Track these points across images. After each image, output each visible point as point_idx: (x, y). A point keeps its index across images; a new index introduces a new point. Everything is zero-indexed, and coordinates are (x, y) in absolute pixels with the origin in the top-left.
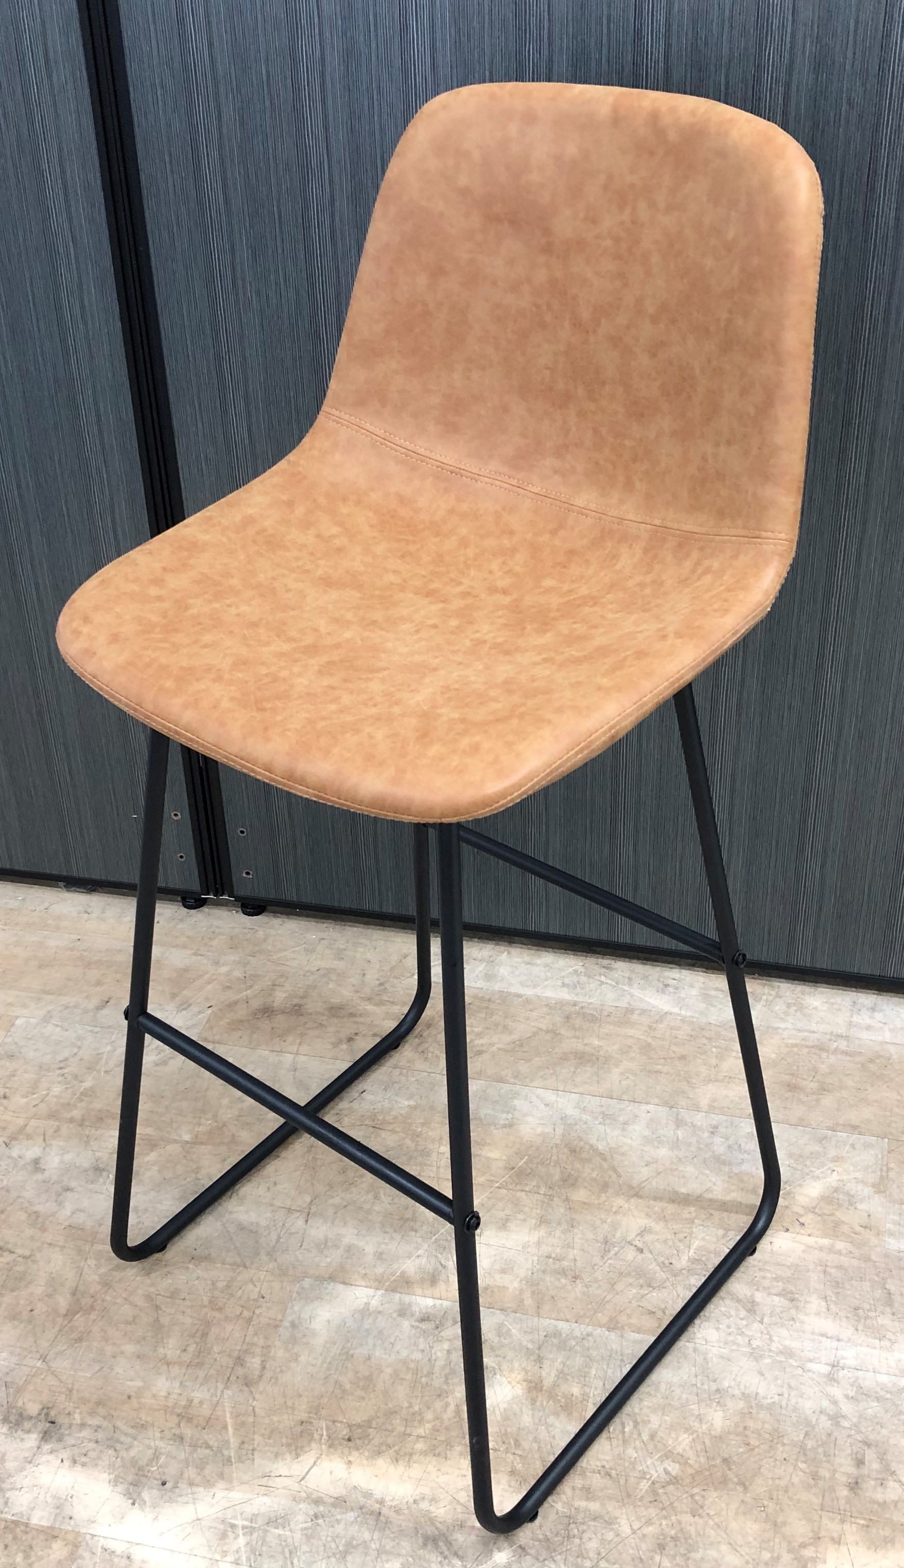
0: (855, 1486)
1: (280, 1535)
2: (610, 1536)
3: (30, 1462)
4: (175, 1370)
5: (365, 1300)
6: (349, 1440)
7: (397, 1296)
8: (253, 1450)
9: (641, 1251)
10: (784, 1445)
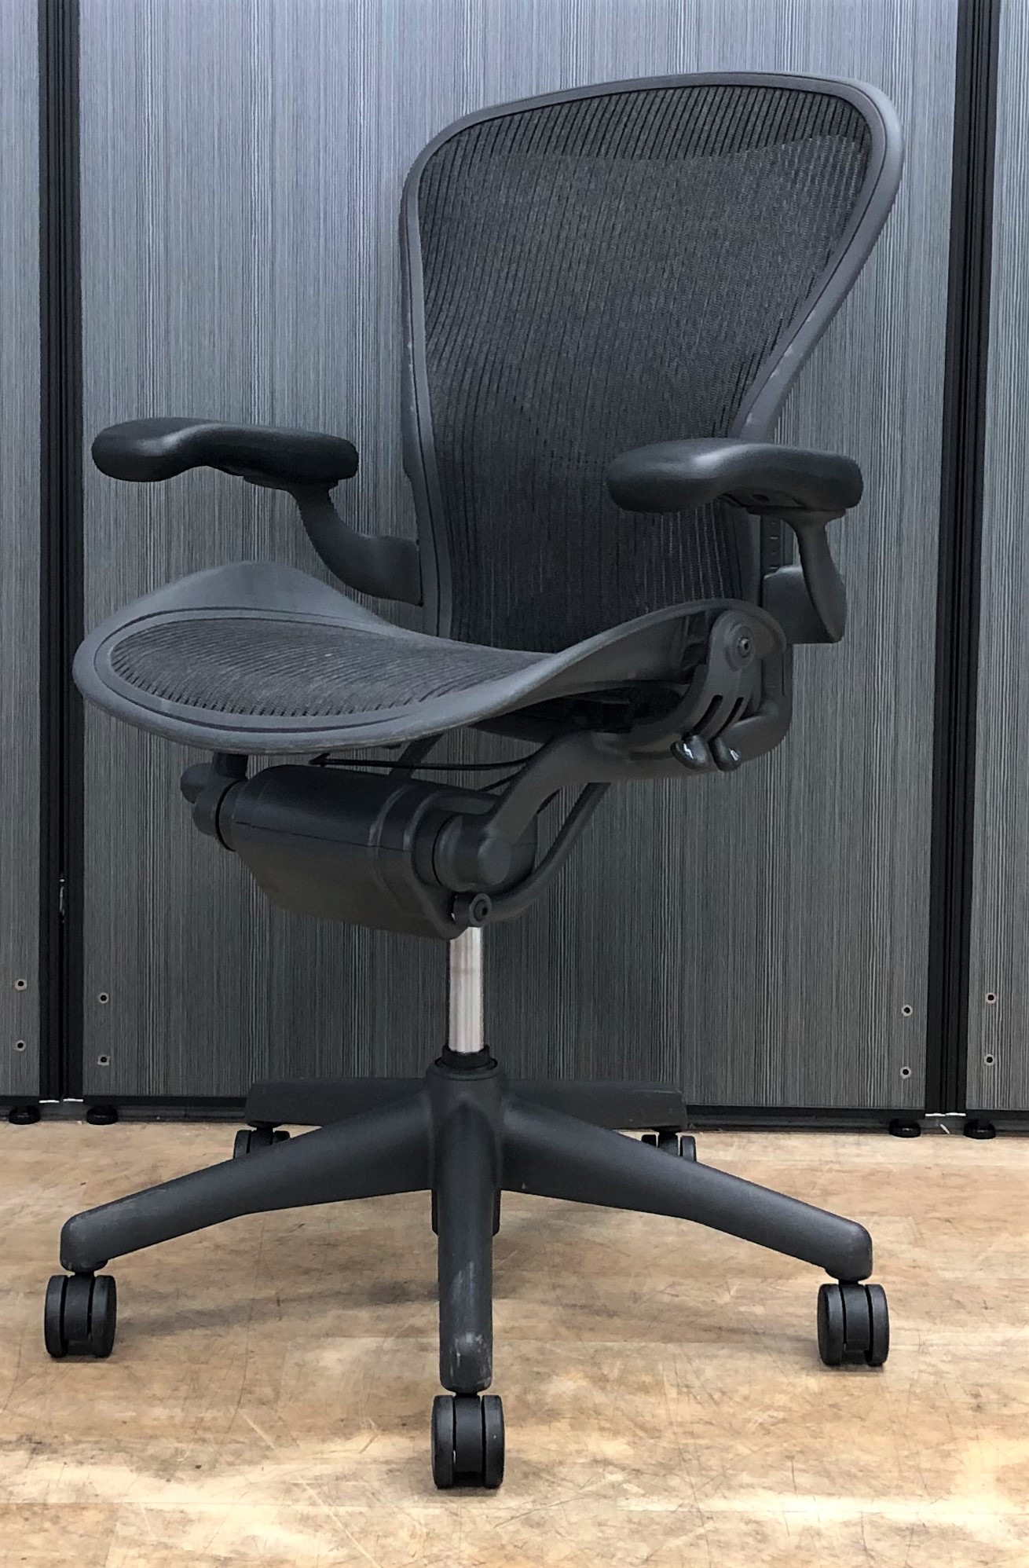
0: (978, 1408)
1: (354, 1486)
2: (731, 1456)
3: (26, 1467)
4: (171, 1402)
5: (375, 1345)
6: (404, 1425)
7: (412, 1340)
8: (294, 1440)
9: (677, 1296)
10: (890, 1392)
